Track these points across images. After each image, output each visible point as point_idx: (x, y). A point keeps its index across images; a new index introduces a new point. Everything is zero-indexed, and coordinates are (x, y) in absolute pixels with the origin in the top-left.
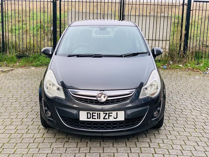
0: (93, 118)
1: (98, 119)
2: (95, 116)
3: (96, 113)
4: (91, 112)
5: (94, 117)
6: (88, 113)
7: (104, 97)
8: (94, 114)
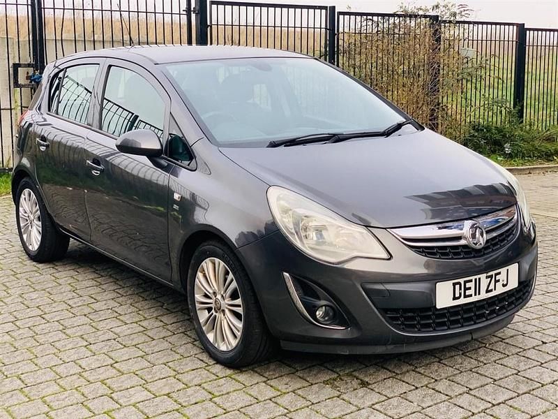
0: (466, 296)
1: (475, 295)
2: (470, 288)
3: (471, 281)
4: (461, 281)
5: (468, 293)
6: (454, 285)
7: (482, 234)
8: (468, 285)
